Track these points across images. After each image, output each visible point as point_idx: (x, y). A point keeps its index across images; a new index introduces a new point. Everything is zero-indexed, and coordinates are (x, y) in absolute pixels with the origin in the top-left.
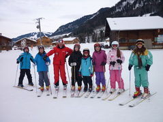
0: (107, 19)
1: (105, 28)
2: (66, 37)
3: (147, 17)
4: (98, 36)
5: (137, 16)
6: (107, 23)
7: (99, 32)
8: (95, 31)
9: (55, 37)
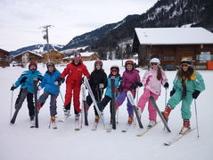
0: (136, 29)
1: (132, 41)
2: (82, 51)
3: (187, 28)
4: (124, 51)
5: (174, 27)
6: (136, 35)
7: (124, 47)
8: (120, 45)
9: (67, 51)
